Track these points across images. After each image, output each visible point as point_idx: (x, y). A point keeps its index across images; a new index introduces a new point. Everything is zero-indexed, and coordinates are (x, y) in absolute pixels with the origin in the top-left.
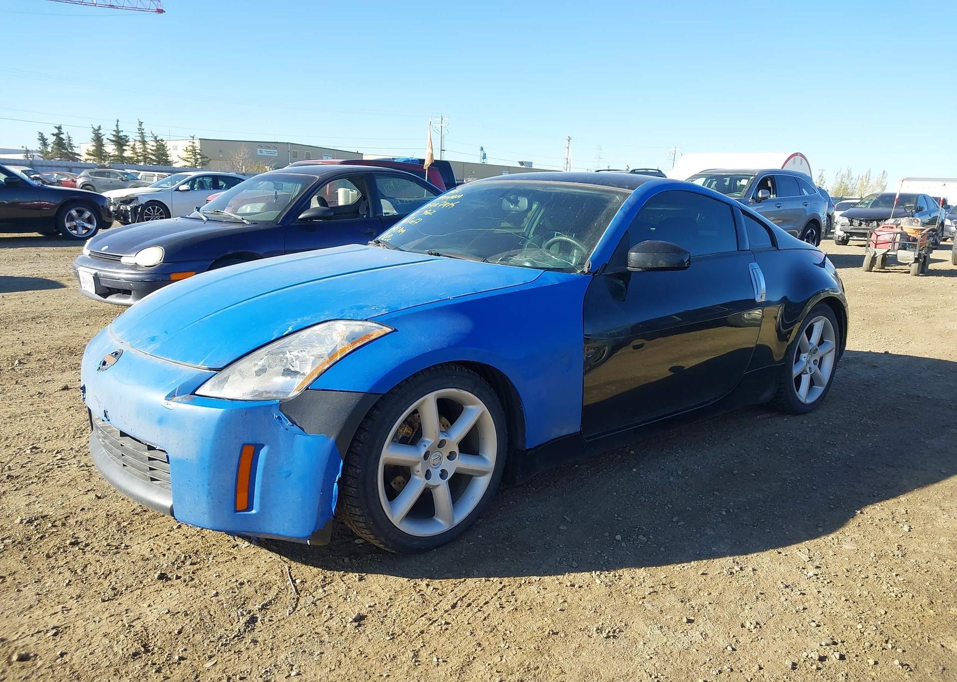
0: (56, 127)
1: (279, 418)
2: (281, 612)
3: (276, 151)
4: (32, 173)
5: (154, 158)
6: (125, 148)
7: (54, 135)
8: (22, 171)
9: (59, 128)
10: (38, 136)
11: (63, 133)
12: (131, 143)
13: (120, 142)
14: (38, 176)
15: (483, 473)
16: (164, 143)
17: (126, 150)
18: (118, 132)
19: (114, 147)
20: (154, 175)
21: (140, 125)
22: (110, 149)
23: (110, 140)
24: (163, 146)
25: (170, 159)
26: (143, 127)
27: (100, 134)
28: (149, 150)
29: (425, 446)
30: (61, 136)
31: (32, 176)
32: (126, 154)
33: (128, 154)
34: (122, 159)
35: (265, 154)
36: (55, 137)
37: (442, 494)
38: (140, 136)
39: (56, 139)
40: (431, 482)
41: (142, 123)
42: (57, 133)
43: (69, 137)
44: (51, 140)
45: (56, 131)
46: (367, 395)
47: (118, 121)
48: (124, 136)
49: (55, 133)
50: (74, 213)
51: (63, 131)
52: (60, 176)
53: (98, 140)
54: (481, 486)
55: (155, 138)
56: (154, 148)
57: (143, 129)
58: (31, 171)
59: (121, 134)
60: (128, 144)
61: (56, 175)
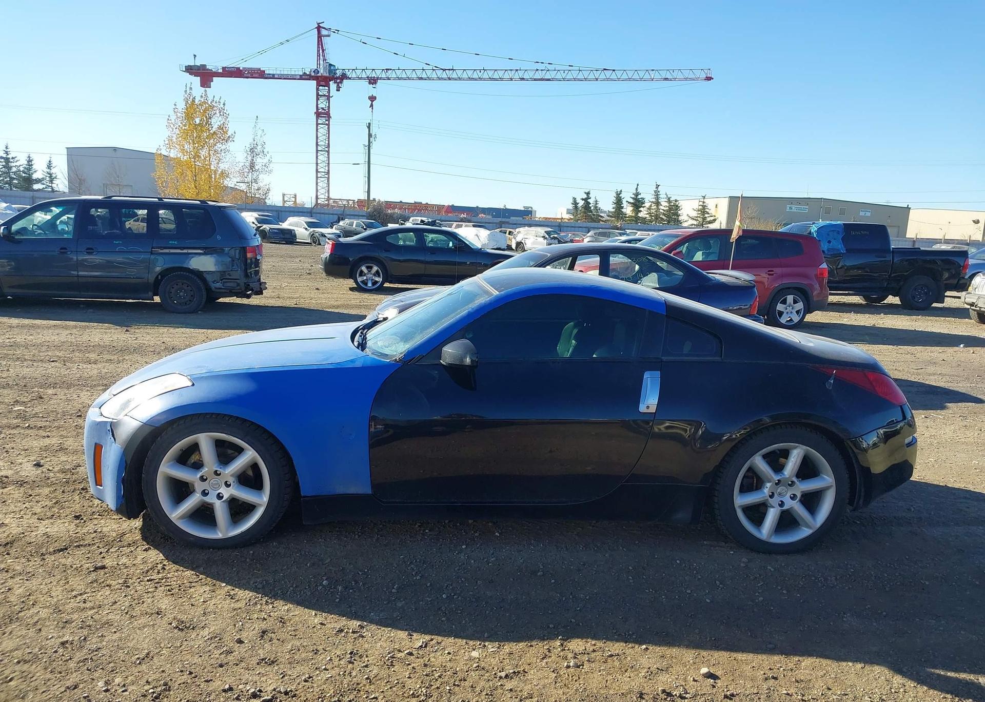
0: (585, 193)
3: (807, 207)
4: (553, 233)
5: (664, 217)
6: (641, 209)
7: (583, 199)
8: (545, 232)
9: (588, 194)
10: (572, 201)
11: (590, 198)
12: (647, 205)
13: (637, 204)
14: (556, 236)
16: (677, 203)
17: (641, 211)
18: (637, 194)
19: (631, 208)
21: (657, 188)
22: (628, 210)
23: (629, 202)
24: (677, 206)
25: (680, 218)
26: (659, 190)
27: (621, 197)
28: (661, 211)
29: (202, 472)
30: (589, 200)
31: (552, 236)
32: (640, 215)
33: (643, 214)
34: (636, 219)
35: (795, 211)
36: (584, 201)
38: (655, 198)
39: (584, 203)
40: (208, 499)
41: (659, 186)
42: (586, 198)
43: (596, 201)
44: (581, 203)
45: (585, 196)
47: (638, 185)
48: (641, 198)
49: (584, 198)
51: (590, 196)
52: (573, 236)
53: (619, 202)
55: (669, 199)
56: (667, 208)
57: (659, 192)
58: (552, 231)
59: (639, 197)
60: (643, 205)
61: (570, 235)
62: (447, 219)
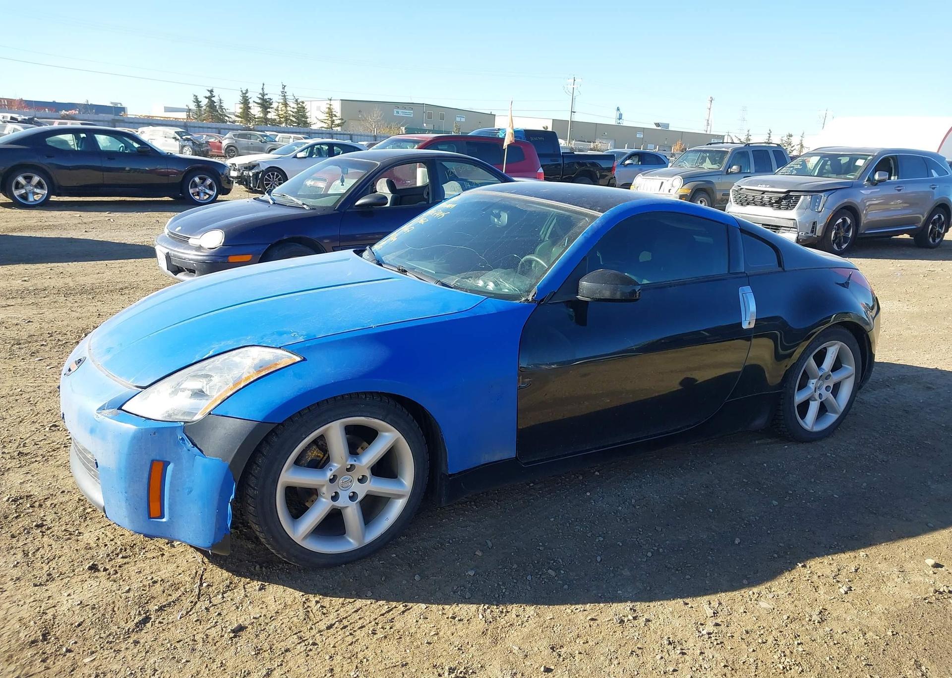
0: (208, 90)
1: (183, 439)
2: (175, 614)
3: (412, 112)
4: (184, 134)
5: (294, 119)
6: (268, 110)
7: (206, 97)
8: (176, 132)
9: (211, 91)
10: (193, 98)
11: (214, 97)
12: (275, 105)
13: (265, 104)
14: (189, 137)
15: (400, 496)
16: (304, 105)
17: (270, 112)
18: (263, 95)
19: (260, 109)
20: (291, 137)
21: (284, 88)
22: (256, 111)
23: (256, 103)
24: (304, 108)
25: (309, 120)
26: (285, 90)
27: (247, 97)
28: (290, 112)
29: (331, 470)
30: (213, 99)
31: (184, 137)
32: (269, 116)
33: (272, 115)
34: (266, 120)
35: (402, 115)
36: (207, 100)
37: (352, 514)
38: (283, 99)
39: (208, 102)
40: (339, 504)
41: (285, 86)
42: (210, 96)
43: (220, 100)
44: (204, 102)
45: (208, 94)
46: (261, 424)
47: (264, 85)
48: (269, 99)
49: (207, 96)
50: (197, 179)
51: (214, 94)
52: (208, 138)
53: (245, 102)
54: (397, 508)
55: (297, 101)
56: (295, 110)
57: (286, 93)
58: (183, 132)
59: (266, 97)
60: (272, 106)
61: (205, 136)
62: (43, 116)
